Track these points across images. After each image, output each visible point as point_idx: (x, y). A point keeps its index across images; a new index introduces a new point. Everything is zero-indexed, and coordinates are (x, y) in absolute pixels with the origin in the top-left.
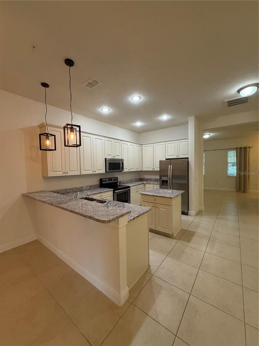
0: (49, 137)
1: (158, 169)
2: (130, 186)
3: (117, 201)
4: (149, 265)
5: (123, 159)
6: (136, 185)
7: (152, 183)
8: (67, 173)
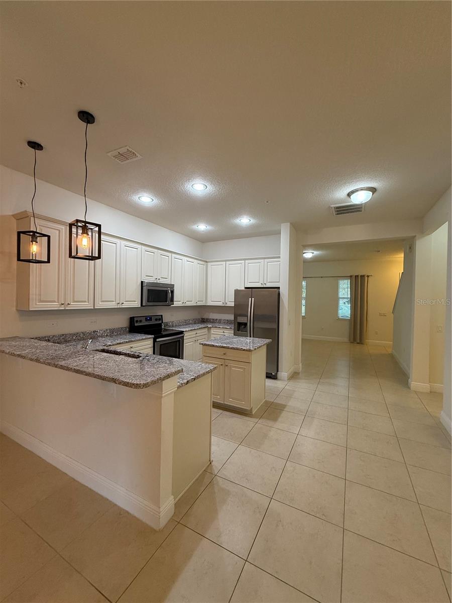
0: (36, 238)
1: (232, 304)
2: (184, 330)
3: (160, 355)
4: (210, 461)
5: (174, 285)
6: (195, 329)
7: (221, 327)
8: (69, 304)
